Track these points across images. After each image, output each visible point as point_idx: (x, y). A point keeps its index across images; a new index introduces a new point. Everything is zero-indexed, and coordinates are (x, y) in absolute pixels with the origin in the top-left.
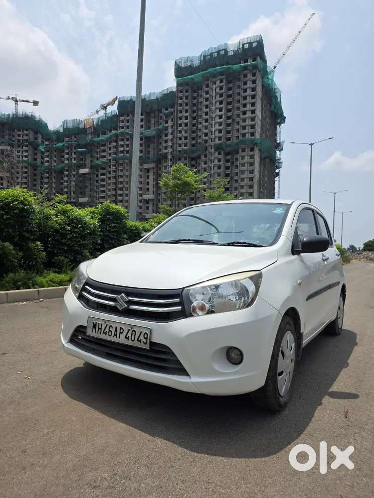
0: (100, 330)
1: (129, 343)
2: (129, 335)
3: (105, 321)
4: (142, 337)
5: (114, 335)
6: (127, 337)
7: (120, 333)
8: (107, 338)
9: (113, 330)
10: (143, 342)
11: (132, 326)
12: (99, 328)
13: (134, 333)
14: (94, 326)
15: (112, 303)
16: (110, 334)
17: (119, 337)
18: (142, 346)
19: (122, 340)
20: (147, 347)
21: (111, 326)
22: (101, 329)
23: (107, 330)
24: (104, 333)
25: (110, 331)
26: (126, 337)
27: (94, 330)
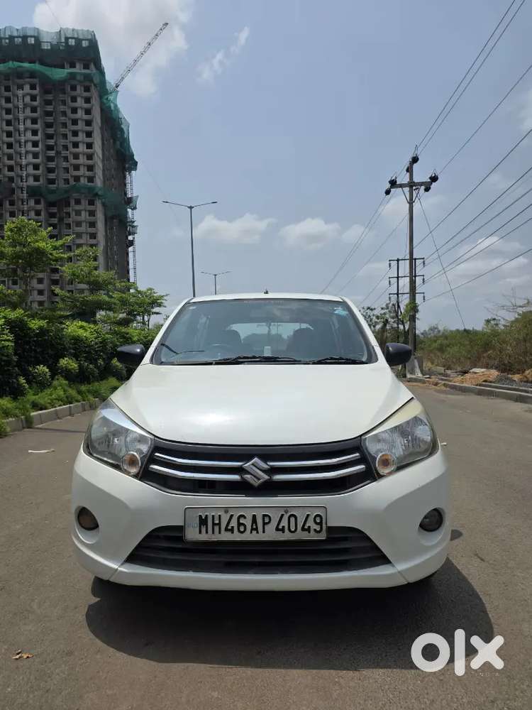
0: (217, 528)
1: (287, 536)
2: (284, 523)
3: (226, 510)
4: (310, 523)
5: (252, 529)
6: (280, 527)
7: (264, 524)
8: (236, 537)
9: (248, 522)
10: (315, 530)
11: (286, 509)
12: (214, 524)
13: (292, 520)
14: (203, 521)
15: (236, 477)
16: (242, 530)
17: (264, 532)
18: (313, 536)
19: (270, 534)
20: (323, 536)
21: (243, 516)
22: (219, 524)
23: (234, 523)
24: (226, 529)
25: (239, 524)
26: (277, 529)
27: (204, 530)
